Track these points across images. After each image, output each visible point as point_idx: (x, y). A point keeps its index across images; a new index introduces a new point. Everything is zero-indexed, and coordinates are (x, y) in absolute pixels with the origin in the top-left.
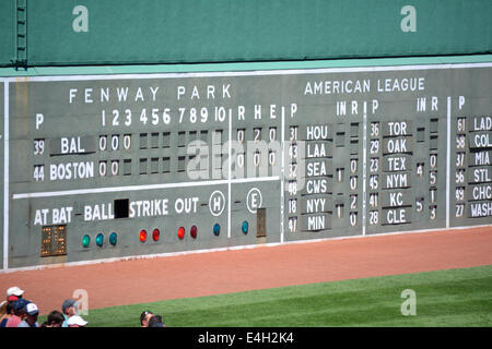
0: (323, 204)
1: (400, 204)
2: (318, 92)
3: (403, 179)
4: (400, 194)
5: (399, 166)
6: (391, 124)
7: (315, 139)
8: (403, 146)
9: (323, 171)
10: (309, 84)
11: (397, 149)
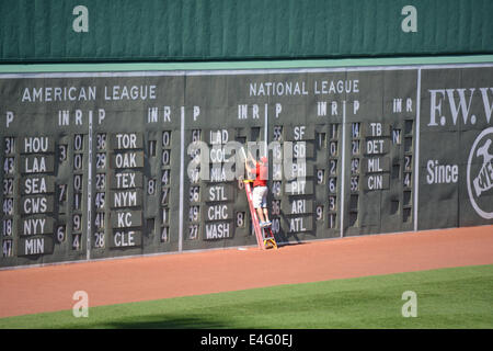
0: (42, 225)
1: (129, 225)
2: (37, 99)
3: (133, 197)
4: (129, 214)
5: (128, 183)
6: (119, 136)
7: (33, 152)
8: (132, 160)
9: (43, 188)
10: (27, 90)
11: (126, 164)
